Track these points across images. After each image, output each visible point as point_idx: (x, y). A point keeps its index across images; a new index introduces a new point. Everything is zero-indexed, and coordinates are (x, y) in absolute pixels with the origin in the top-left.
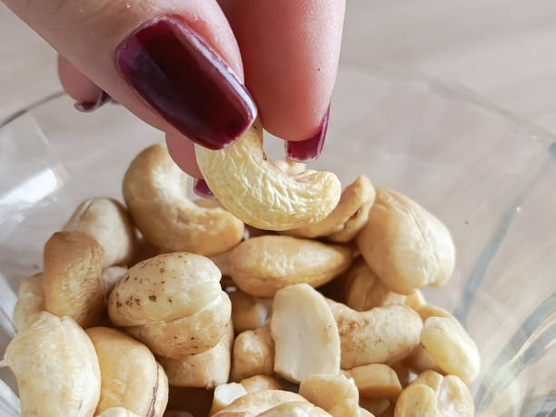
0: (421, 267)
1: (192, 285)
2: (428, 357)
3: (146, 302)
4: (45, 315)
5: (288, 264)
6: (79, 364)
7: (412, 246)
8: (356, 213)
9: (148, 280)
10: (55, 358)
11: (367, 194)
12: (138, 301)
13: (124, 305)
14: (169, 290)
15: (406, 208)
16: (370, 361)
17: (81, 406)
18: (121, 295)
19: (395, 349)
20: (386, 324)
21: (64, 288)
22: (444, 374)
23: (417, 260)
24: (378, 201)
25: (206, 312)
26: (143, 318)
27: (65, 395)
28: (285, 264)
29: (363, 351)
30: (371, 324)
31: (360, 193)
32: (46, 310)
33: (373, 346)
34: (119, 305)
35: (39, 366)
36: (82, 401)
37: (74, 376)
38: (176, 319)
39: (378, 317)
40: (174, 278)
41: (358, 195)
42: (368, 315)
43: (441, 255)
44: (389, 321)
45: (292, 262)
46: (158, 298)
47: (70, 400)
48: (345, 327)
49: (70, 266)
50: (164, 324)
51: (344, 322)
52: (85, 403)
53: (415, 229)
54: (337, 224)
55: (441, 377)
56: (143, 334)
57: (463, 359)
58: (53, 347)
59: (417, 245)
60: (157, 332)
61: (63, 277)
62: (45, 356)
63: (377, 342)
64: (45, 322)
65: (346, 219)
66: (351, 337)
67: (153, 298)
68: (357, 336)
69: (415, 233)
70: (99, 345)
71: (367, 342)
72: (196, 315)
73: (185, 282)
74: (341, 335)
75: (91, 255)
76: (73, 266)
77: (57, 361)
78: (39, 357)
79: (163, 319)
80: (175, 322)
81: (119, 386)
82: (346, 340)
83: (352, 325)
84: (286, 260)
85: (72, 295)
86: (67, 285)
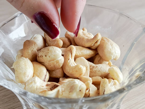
0: (111, 55)
1: (54, 54)
2: (110, 76)
3: (44, 57)
4: (22, 57)
5: (80, 52)
6: (29, 67)
7: (109, 50)
8: (97, 42)
9: (45, 52)
10: (23, 66)
11: (100, 37)
12: (42, 56)
13: (40, 57)
14: (49, 54)
15: (108, 41)
16: (97, 75)
17: (28, 76)
18: (39, 55)
19: (103, 74)
20: (101, 67)
21: (27, 52)
22: (113, 79)
23: (110, 53)
24: (102, 39)
25: (57, 60)
26: (44, 60)
27: (25, 74)
28: (79, 53)
29: (95, 73)
30: (98, 67)
31: (98, 37)
32: (23, 56)
33: (98, 72)
34: (39, 57)
35: (20, 67)
36: (29, 75)
37: (27, 70)
38: (51, 61)
39: (100, 66)
40: (51, 52)
41: (97, 37)
42: (97, 65)
43: (116, 52)
44: (102, 67)
45: (81, 52)
46: (47, 56)
47: (26, 75)
48: (92, 67)
49: (29, 47)
50: (48, 62)
51: (91, 66)
52: (29, 76)
53: (110, 46)
54: (92, 44)
55: (113, 80)
56: (44, 64)
57: (118, 76)
58: (23, 63)
59: (110, 49)
60: (46, 64)
61: (27, 49)
62: (21, 65)
63: (99, 71)
64: (22, 58)
65: (94, 43)
66: (93, 70)
67: (46, 56)
68: (94, 69)
69: (110, 47)
70: (34, 65)
71: (96, 71)
72: (55, 61)
73: (53, 53)
74: (90, 69)
75: (34, 45)
76: (30, 47)
77: (24, 66)
78: (20, 65)
79: (48, 61)
80: (50, 62)
81: (37, 74)
82: (91, 70)
83: (93, 67)
84: (79, 52)
85: (29, 54)
86: (28, 51)
